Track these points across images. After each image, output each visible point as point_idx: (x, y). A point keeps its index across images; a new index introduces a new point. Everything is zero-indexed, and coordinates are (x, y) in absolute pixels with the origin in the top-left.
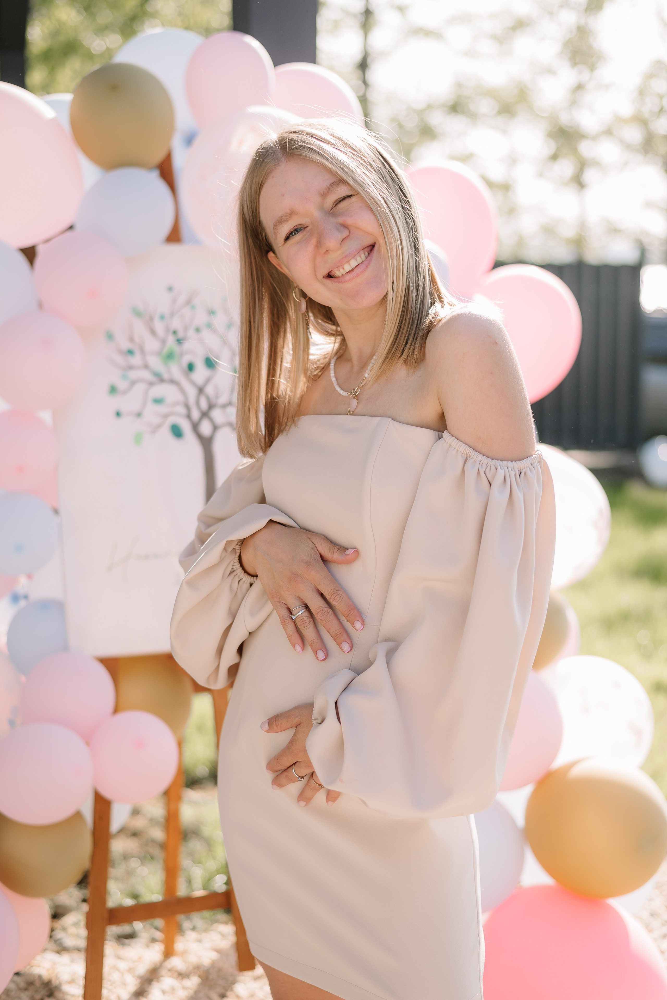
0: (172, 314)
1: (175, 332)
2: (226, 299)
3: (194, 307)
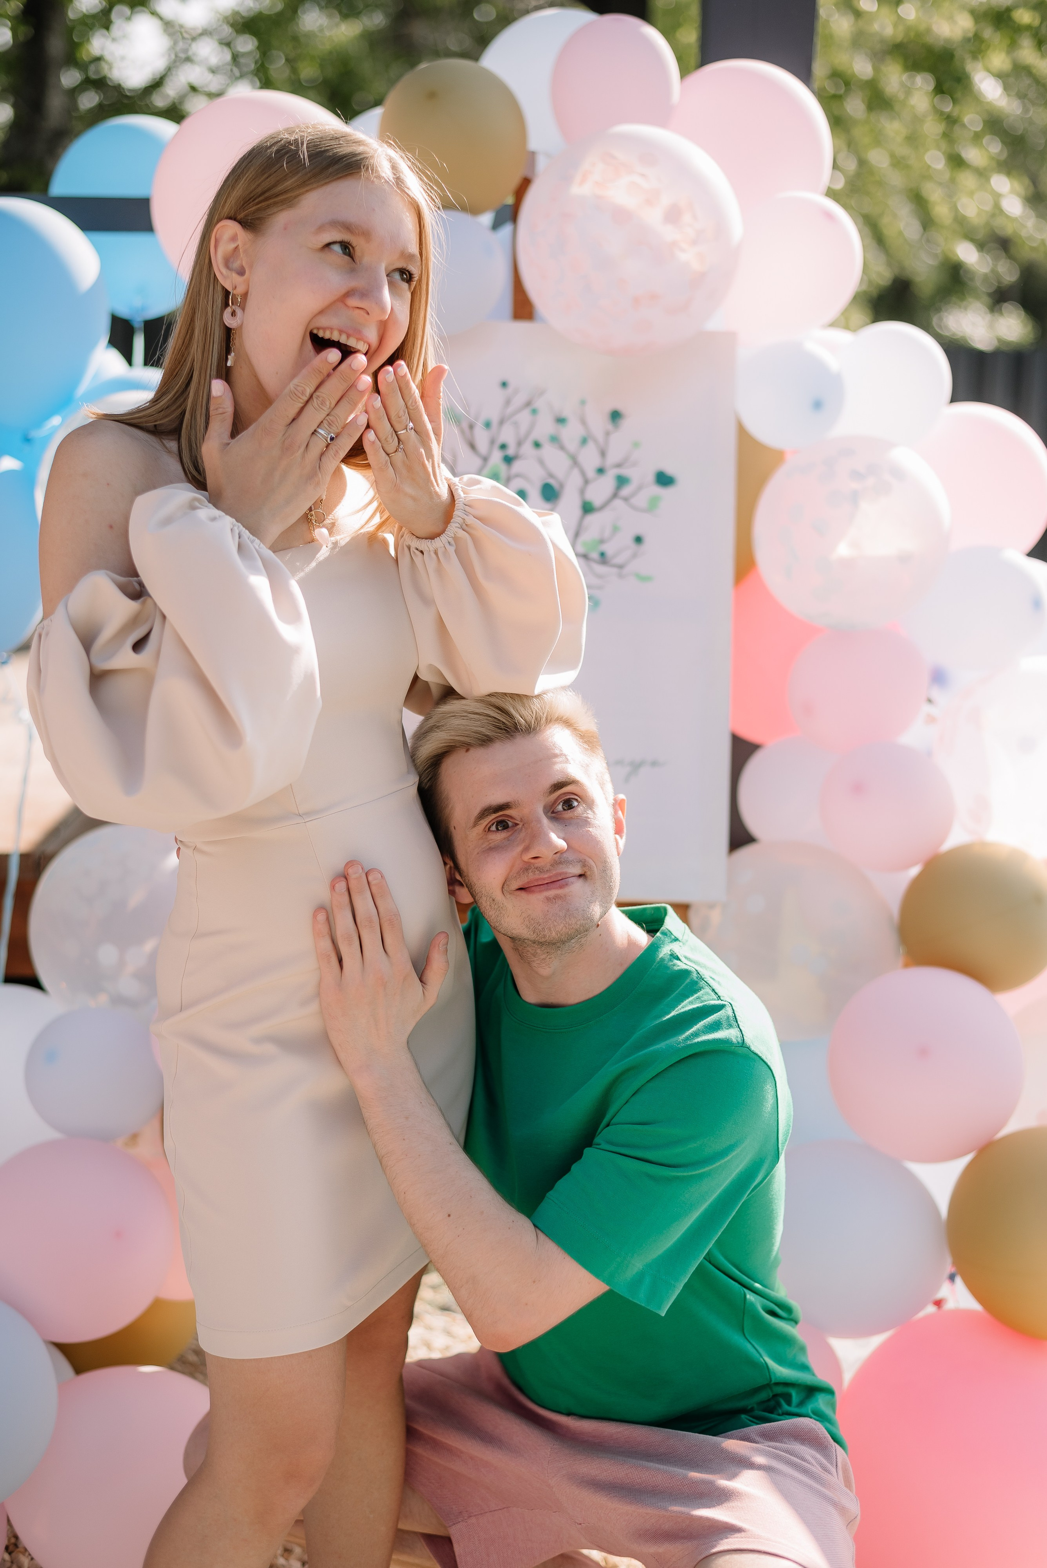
0: (502, 422)
1: (503, 447)
2: (583, 403)
3: (534, 412)
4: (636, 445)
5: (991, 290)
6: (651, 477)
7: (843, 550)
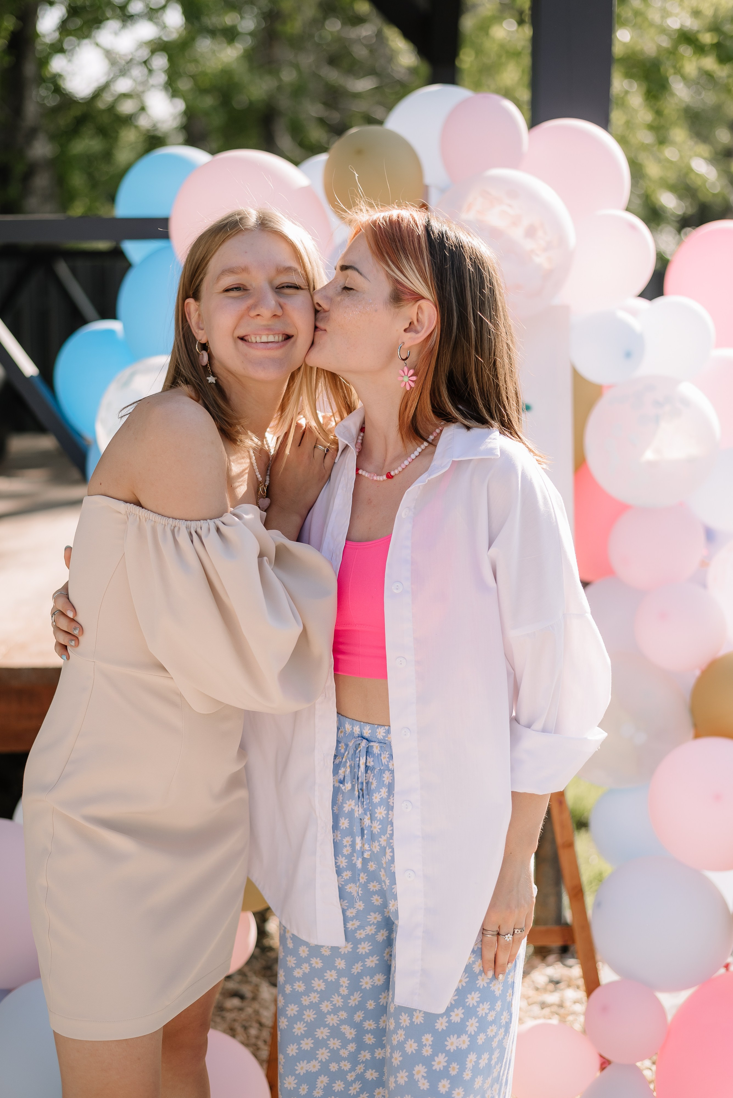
7: (649, 455)
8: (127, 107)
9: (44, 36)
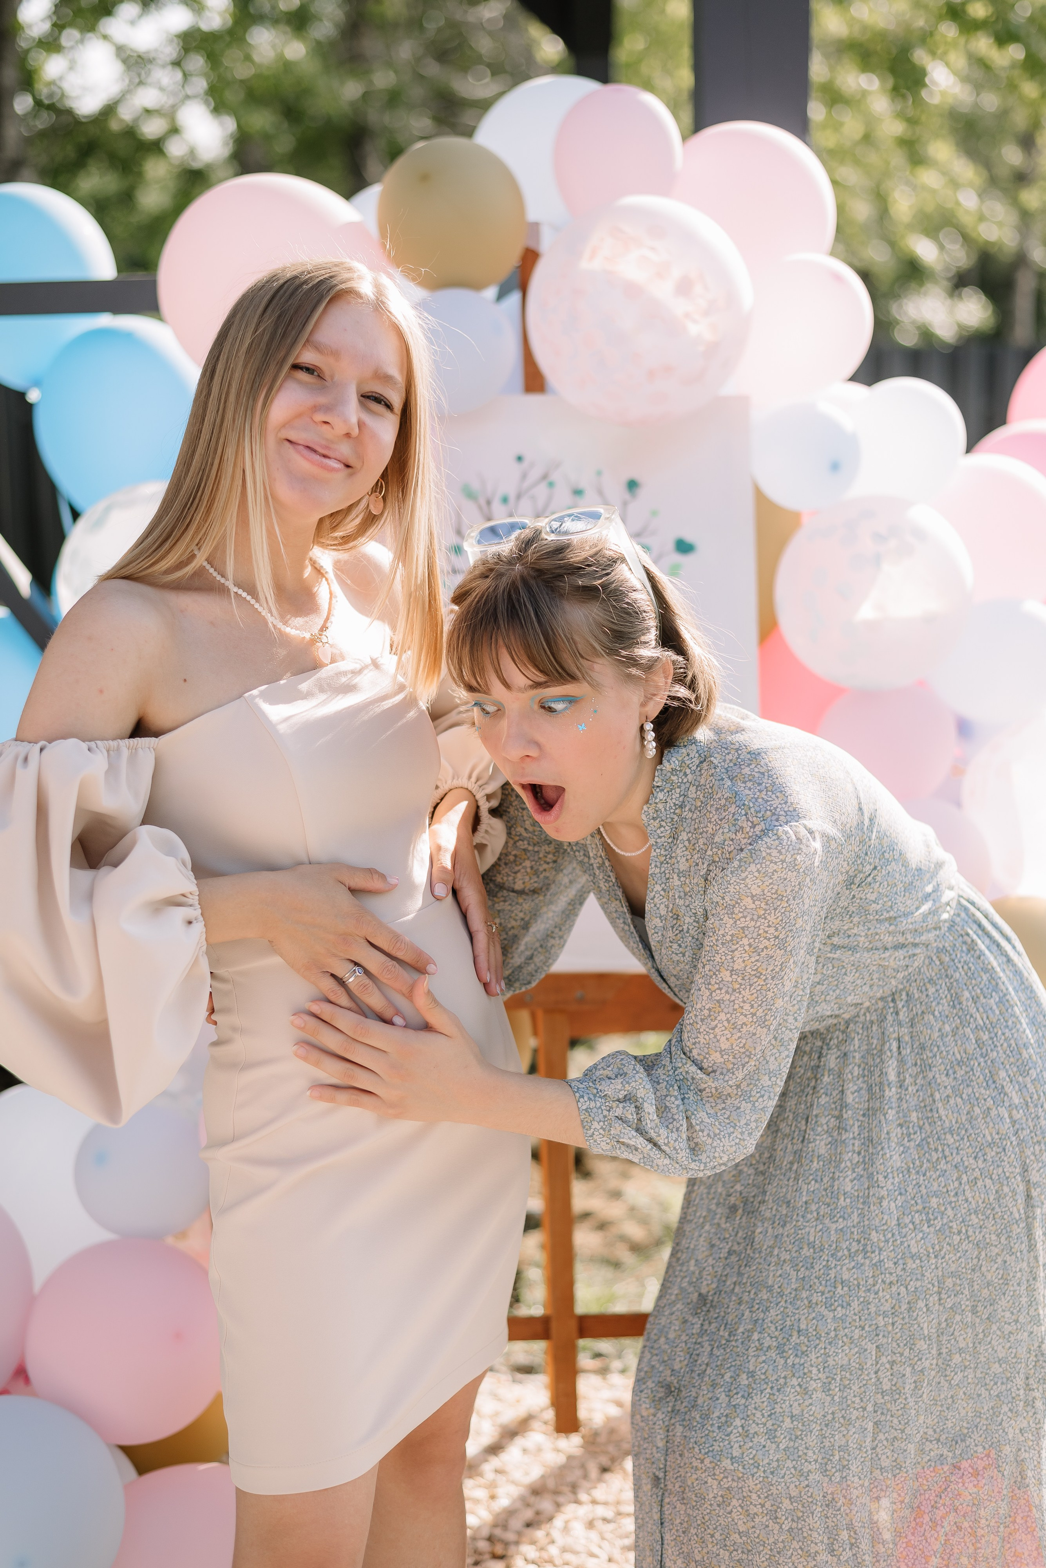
0: (519, 497)
2: (599, 473)
3: (551, 485)
4: (654, 513)
5: (950, 275)
6: (670, 545)
7: (866, 612)
8: (151, 129)
9: (30, 26)
